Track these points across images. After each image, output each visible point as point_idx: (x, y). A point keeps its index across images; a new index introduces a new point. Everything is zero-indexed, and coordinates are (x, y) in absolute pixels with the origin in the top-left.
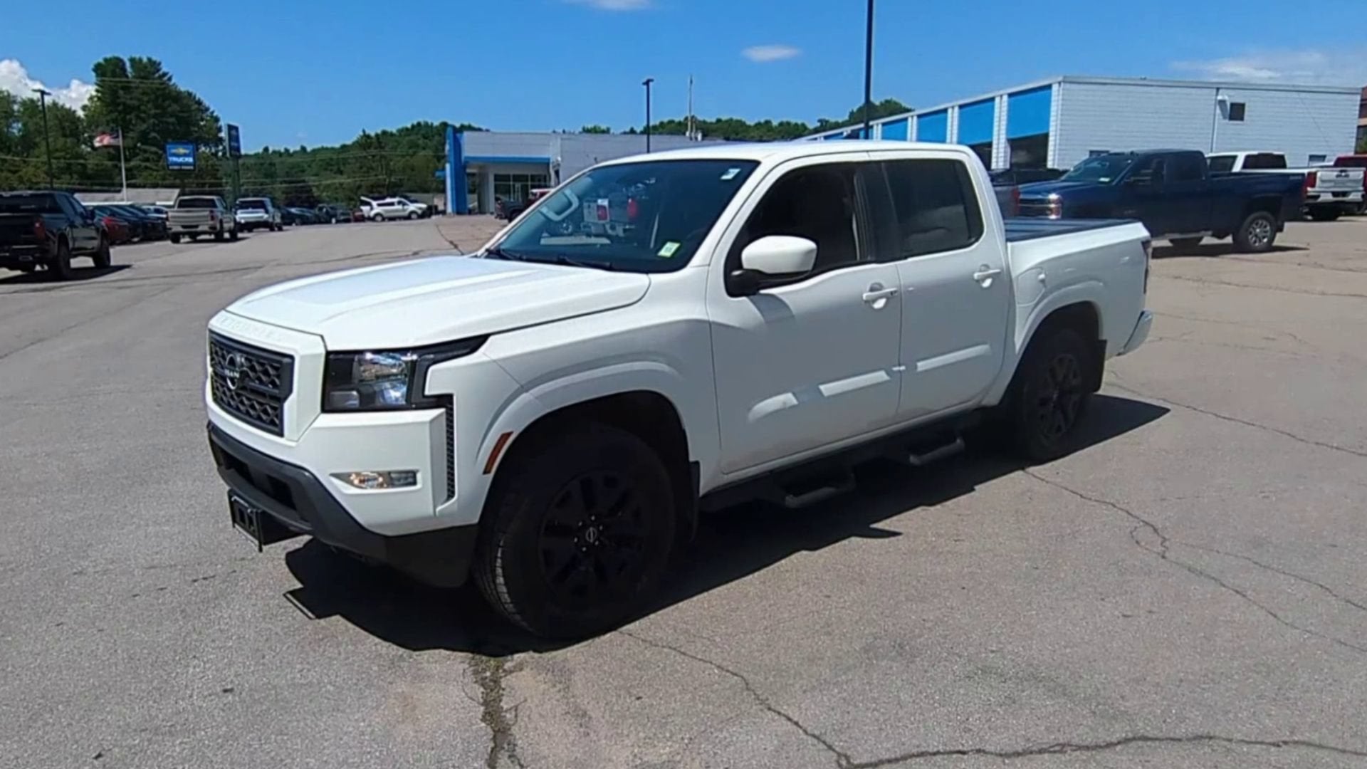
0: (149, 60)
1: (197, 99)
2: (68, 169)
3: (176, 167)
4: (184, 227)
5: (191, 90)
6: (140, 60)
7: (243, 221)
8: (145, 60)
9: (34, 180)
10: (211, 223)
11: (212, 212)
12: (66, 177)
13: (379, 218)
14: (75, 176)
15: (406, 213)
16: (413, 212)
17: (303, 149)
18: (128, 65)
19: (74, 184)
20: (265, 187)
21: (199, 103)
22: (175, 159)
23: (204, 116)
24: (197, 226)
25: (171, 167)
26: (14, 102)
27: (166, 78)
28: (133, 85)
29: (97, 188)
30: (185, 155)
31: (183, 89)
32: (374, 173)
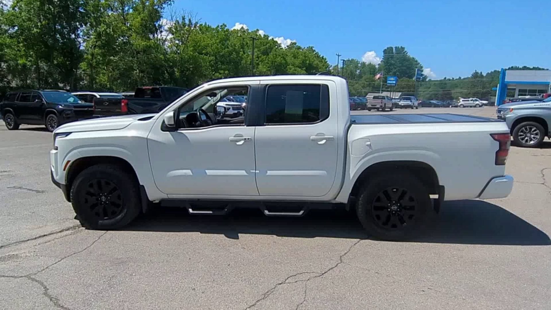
0: (401, 47)
1: (416, 60)
2: (369, 85)
3: (389, 85)
4: (372, 105)
5: (414, 57)
6: (399, 47)
7: (403, 105)
8: (400, 47)
9: (357, 88)
10: (381, 104)
11: (382, 101)
12: (368, 88)
13: (462, 106)
14: (371, 87)
15: (474, 105)
16: (477, 104)
17: (460, 78)
18: (394, 49)
19: (370, 90)
20: (439, 92)
21: (417, 61)
22: (390, 82)
23: (417, 66)
24: (376, 106)
25: (388, 85)
26: (359, 63)
27: (405, 53)
28: (395, 56)
29: (376, 92)
30: (393, 81)
31: (411, 57)
32: (477, 88)
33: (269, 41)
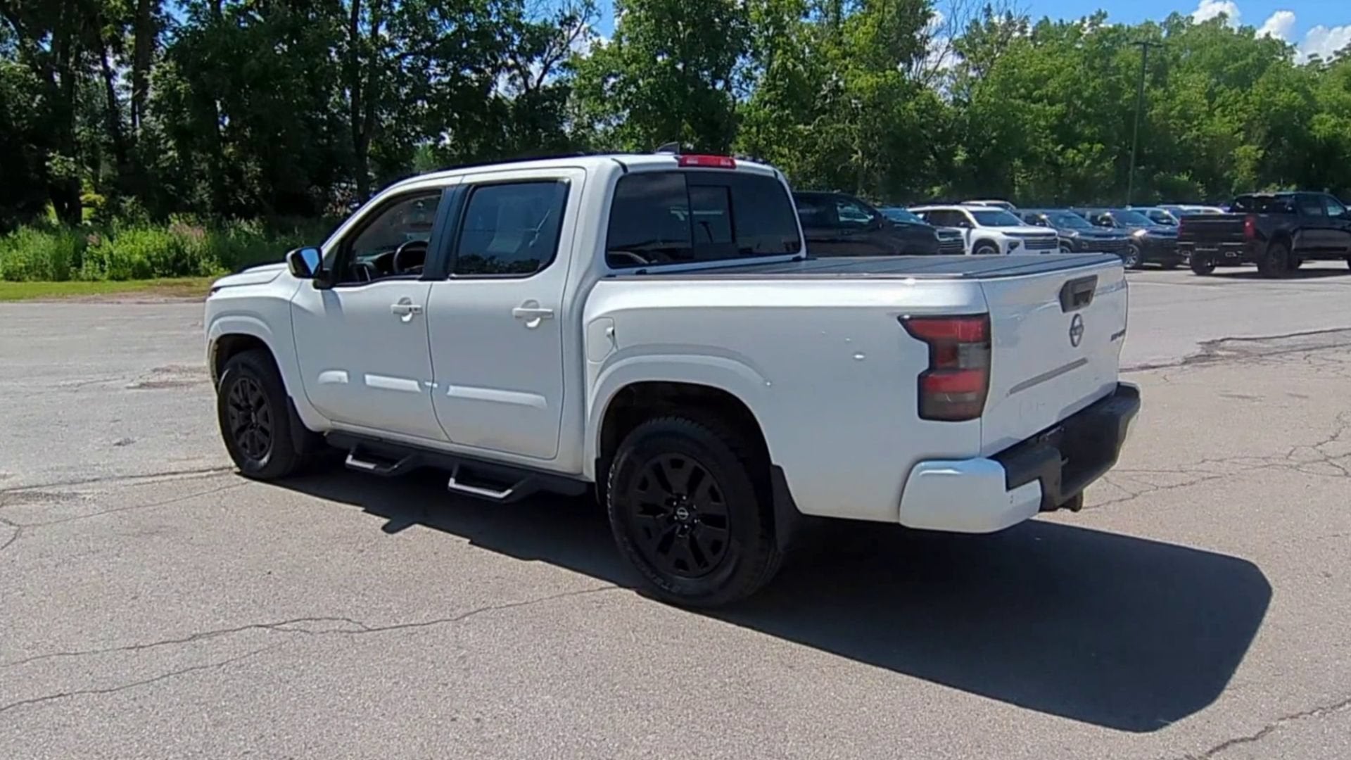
33: (1256, 42)
